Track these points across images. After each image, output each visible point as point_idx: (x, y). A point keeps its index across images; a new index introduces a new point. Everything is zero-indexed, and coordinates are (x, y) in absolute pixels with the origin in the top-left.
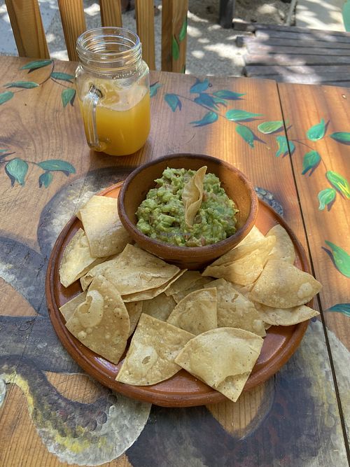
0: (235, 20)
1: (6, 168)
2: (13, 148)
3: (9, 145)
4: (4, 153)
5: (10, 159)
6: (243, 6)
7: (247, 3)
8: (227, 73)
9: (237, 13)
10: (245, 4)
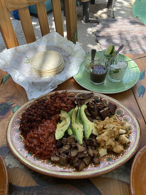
0: (89, 19)
1: (13, 111)
2: (15, 101)
3: (13, 99)
4: (12, 103)
5: (14, 106)
6: (92, 12)
7: (93, 11)
8: (90, 41)
9: (90, 16)
10: (92, 11)
